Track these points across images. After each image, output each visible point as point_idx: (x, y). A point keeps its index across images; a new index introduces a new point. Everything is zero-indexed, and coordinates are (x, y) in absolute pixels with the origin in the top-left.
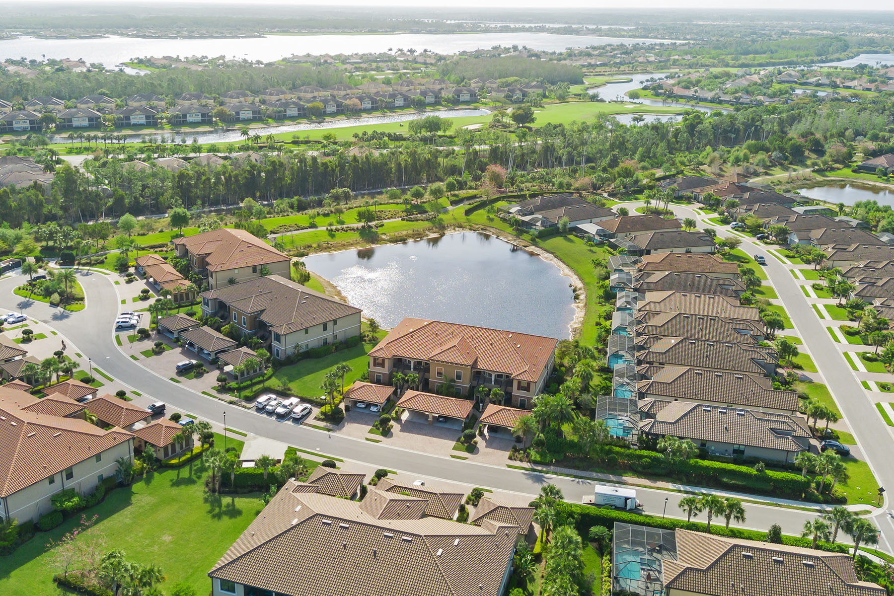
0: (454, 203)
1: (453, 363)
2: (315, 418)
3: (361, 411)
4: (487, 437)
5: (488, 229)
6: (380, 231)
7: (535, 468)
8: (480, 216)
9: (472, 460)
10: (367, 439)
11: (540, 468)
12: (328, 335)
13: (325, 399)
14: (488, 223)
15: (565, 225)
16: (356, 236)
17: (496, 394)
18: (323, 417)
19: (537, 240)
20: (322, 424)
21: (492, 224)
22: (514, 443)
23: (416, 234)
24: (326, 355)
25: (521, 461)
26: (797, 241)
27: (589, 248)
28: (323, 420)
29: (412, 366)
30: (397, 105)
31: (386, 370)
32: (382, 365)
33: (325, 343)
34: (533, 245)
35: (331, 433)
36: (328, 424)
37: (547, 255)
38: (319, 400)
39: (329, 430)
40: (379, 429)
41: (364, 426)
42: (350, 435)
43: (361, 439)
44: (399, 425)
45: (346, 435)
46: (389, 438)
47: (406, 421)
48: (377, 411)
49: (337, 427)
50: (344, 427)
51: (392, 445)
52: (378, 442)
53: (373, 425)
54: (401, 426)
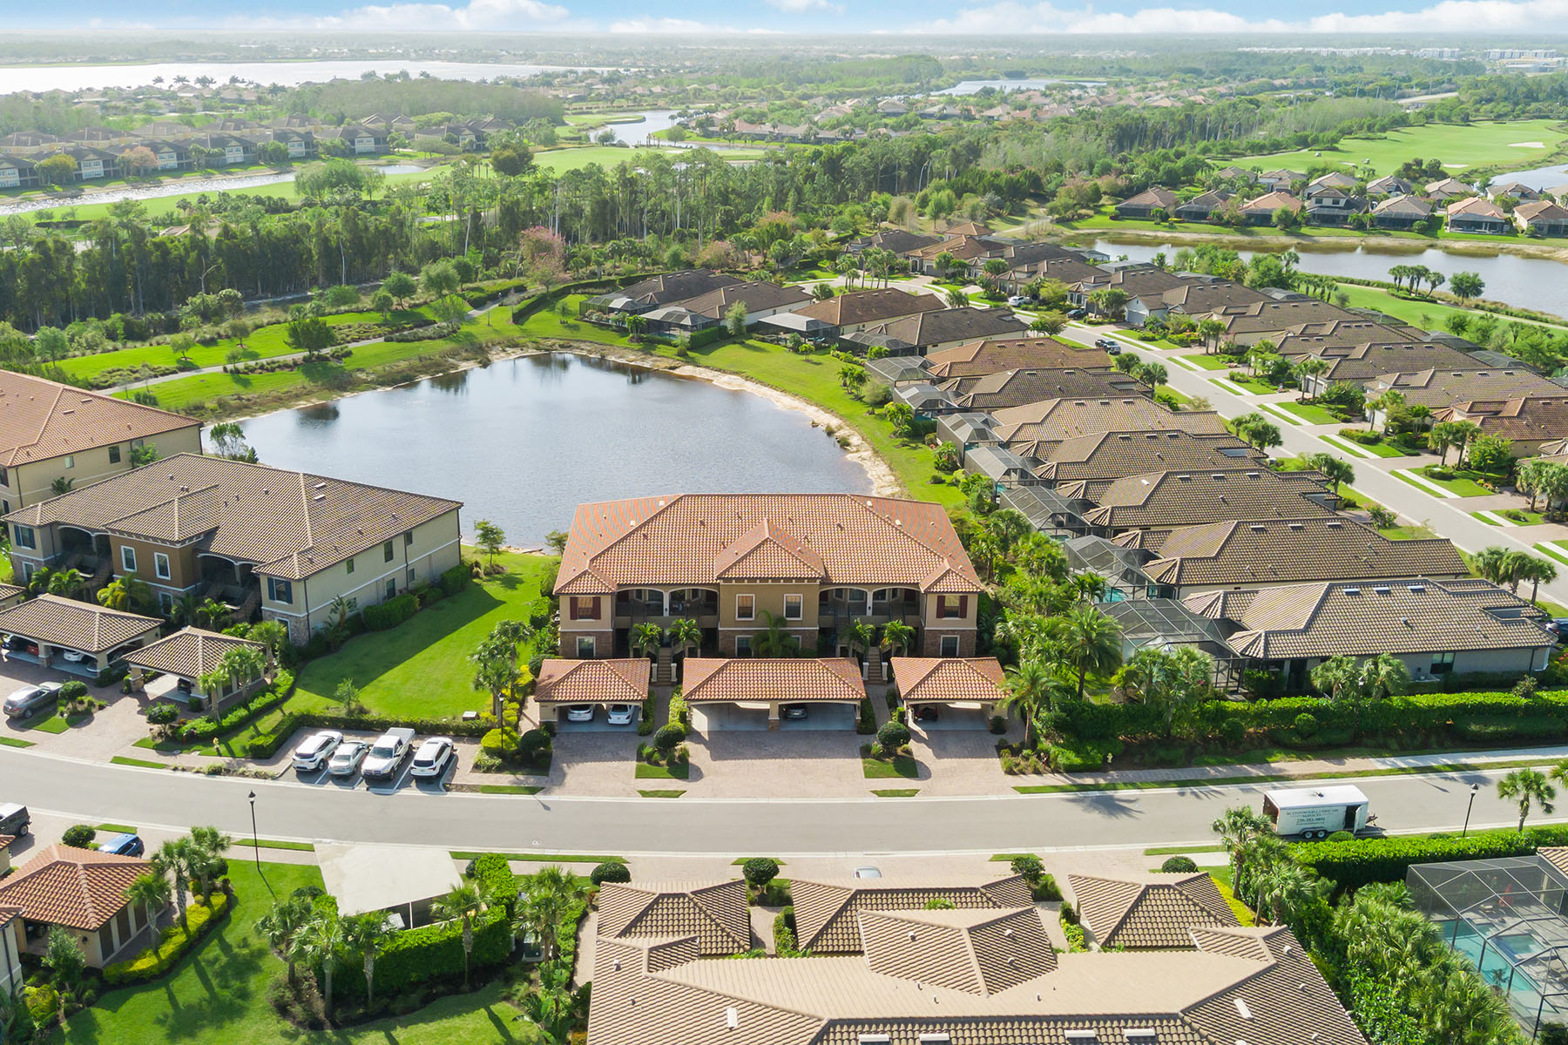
0: (478, 304)
1: (778, 579)
2: (477, 767)
3: (585, 729)
4: (924, 735)
5: (575, 345)
6: (347, 363)
7: (1079, 781)
8: (545, 323)
9: (928, 793)
10: (644, 794)
11: (1089, 781)
12: (394, 570)
13: (478, 717)
14: (568, 333)
15: (739, 320)
17: (896, 635)
18: (498, 761)
19: (690, 353)
20: (505, 779)
21: (578, 335)
22: (996, 739)
23: (431, 366)
24: (404, 620)
25: (1037, 772)
26: (1145, 312)
27: (804, 357)
28: (499, 769)
29: (666, 605)
30: (230, 161)
31: (605, 624)
32: (595, 613)
33: (391, 591)
34: (688, 363)
35: (540, 797)
36: (521, 777)
37: (726, 378)
38: (460, 721)
39: (532, 791)
40: (656, 764)
41: (615, 764)
42: (592, 793)
43: (629, 795)
44: (702, 747)
45: (584, 794)
46: (696, 780)
47: (710, 733)
48: (627, 721)
49: (546, 778)
50: (564, 775)
51: (715, 796)
52: (676, 794)
53: (640, 758)
54: (708, 748)
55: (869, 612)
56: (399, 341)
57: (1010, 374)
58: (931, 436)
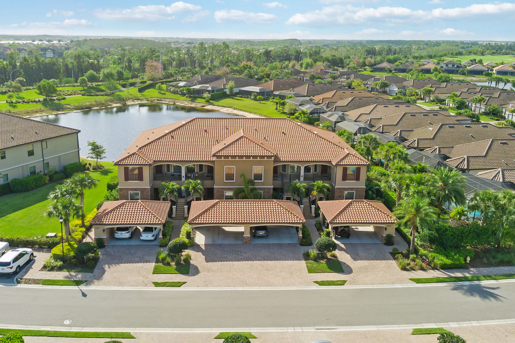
0: (124, 86)
2: (45, 267)
3: (125, 243)
4: (343, 246)
5: (164, 100)
6: (62, 102)
7: (453, 275)
8: (152, 93)
10: (157, 284)
11: (459, 275)
12: (36, 162)
13: (56, 236)
14: (161, 96)
16: (39, 106)
17: (320, 190)
18: (60, 263)
19: (210, 101)
20: (61, 275)
21: (164, 96)
22: (390, 249)
23: (100, 104)
24: (37, 187)
25: (422, 269)
27: (259, 102)
28: (60, 269)
29: (183, 174)
31: (146, 184)
32: (140, 177)
33: (33, 173)
34: (210, 104)
35: (83, 287)
36: (73, 274)
37: (226, 109)
38: (44, 239)
39: (78, 283)
40: (168, 264)
41: (140, 265)
42: (121, 284)
43: (146, 285)
44: (200, 254)
45: (114, 285)
46: (194, 275)
47: (205, 245)
48: (153, 238)
49: (90, 274)
50: (104, 272)
51: (206, 286)
52: (179, 284)
53: (157, 261)
54: (203, 254)
55: (302, 179)
56: (88, 95)
57: (350, 99)
58: (318, 123)
